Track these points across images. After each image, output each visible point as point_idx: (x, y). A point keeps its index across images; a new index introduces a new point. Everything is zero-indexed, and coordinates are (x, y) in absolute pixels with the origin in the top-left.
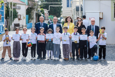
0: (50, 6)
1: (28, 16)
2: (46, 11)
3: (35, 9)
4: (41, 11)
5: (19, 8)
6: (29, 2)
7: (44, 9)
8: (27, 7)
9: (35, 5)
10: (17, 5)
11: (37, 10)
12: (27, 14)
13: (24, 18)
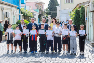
0: (52, 13)
1: (39, 19)
2: (49, 16)
3: (43, 15)
4: (46, 16)
5: (35, 15)
6: (40, 11)
7: (48, 15)
8: (39, 14)
9: (43, 13)
10: (34, 14)
11: (44, 15)
12: (39, 18)
13: (37, 20)
